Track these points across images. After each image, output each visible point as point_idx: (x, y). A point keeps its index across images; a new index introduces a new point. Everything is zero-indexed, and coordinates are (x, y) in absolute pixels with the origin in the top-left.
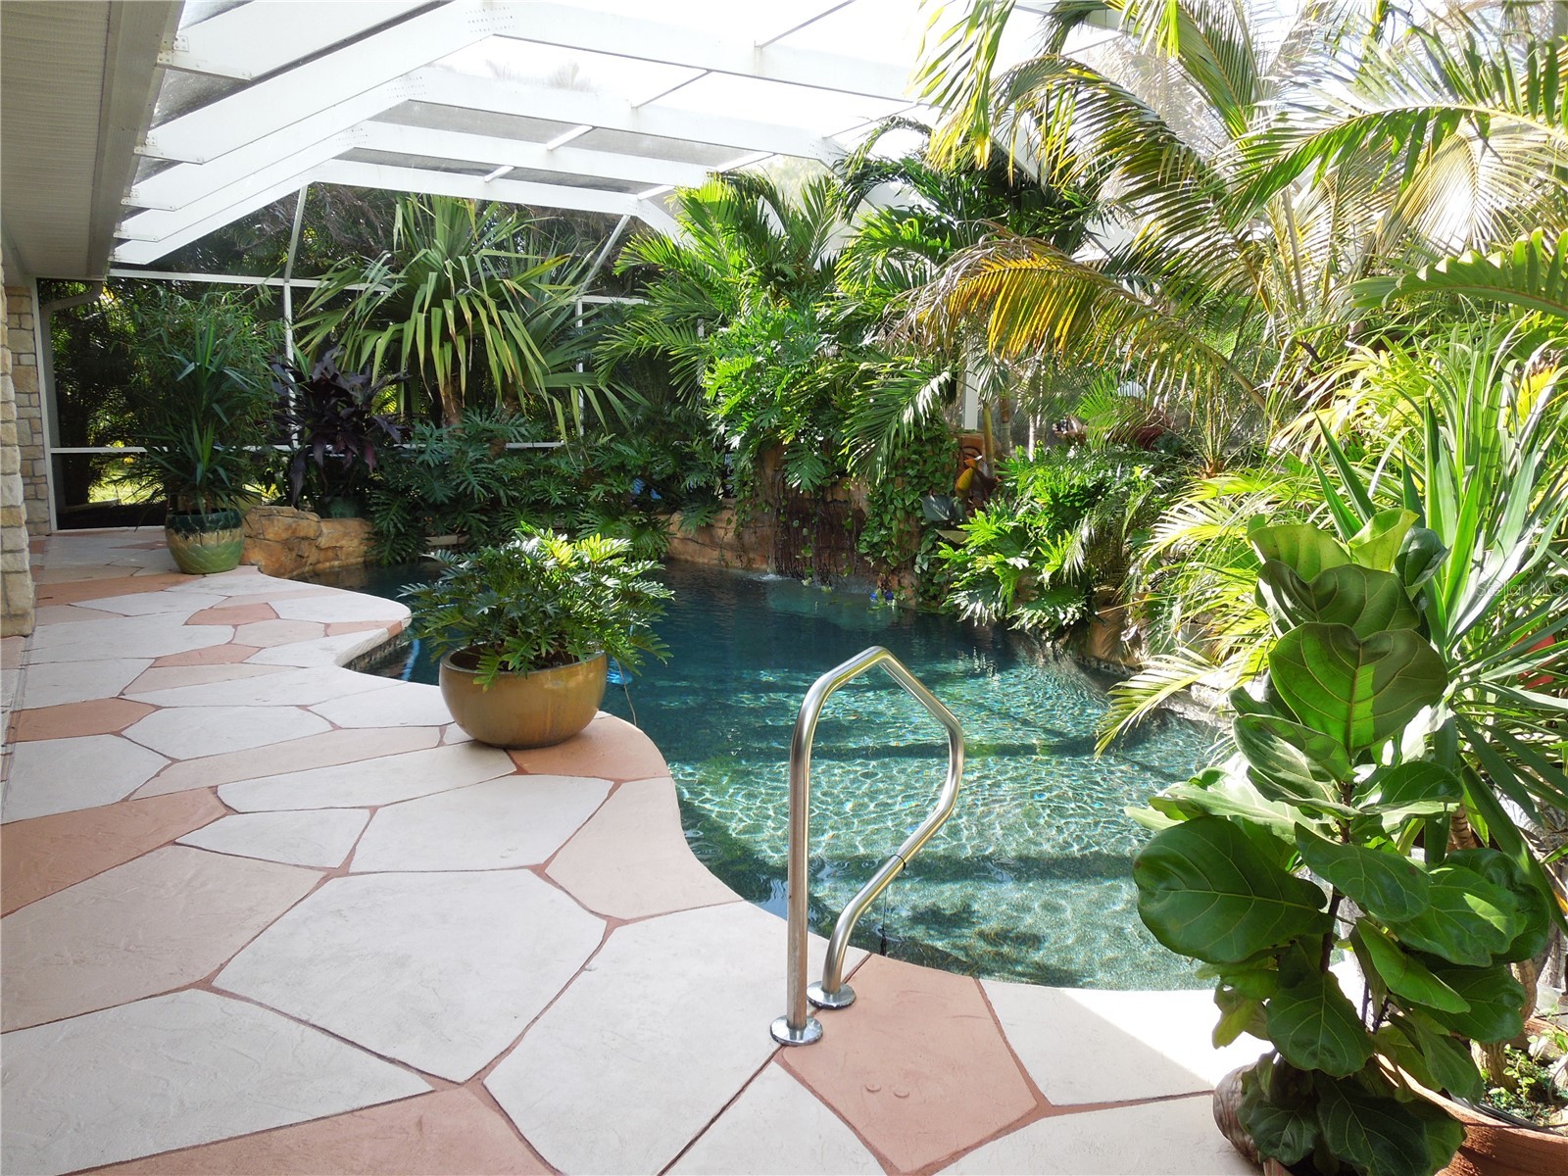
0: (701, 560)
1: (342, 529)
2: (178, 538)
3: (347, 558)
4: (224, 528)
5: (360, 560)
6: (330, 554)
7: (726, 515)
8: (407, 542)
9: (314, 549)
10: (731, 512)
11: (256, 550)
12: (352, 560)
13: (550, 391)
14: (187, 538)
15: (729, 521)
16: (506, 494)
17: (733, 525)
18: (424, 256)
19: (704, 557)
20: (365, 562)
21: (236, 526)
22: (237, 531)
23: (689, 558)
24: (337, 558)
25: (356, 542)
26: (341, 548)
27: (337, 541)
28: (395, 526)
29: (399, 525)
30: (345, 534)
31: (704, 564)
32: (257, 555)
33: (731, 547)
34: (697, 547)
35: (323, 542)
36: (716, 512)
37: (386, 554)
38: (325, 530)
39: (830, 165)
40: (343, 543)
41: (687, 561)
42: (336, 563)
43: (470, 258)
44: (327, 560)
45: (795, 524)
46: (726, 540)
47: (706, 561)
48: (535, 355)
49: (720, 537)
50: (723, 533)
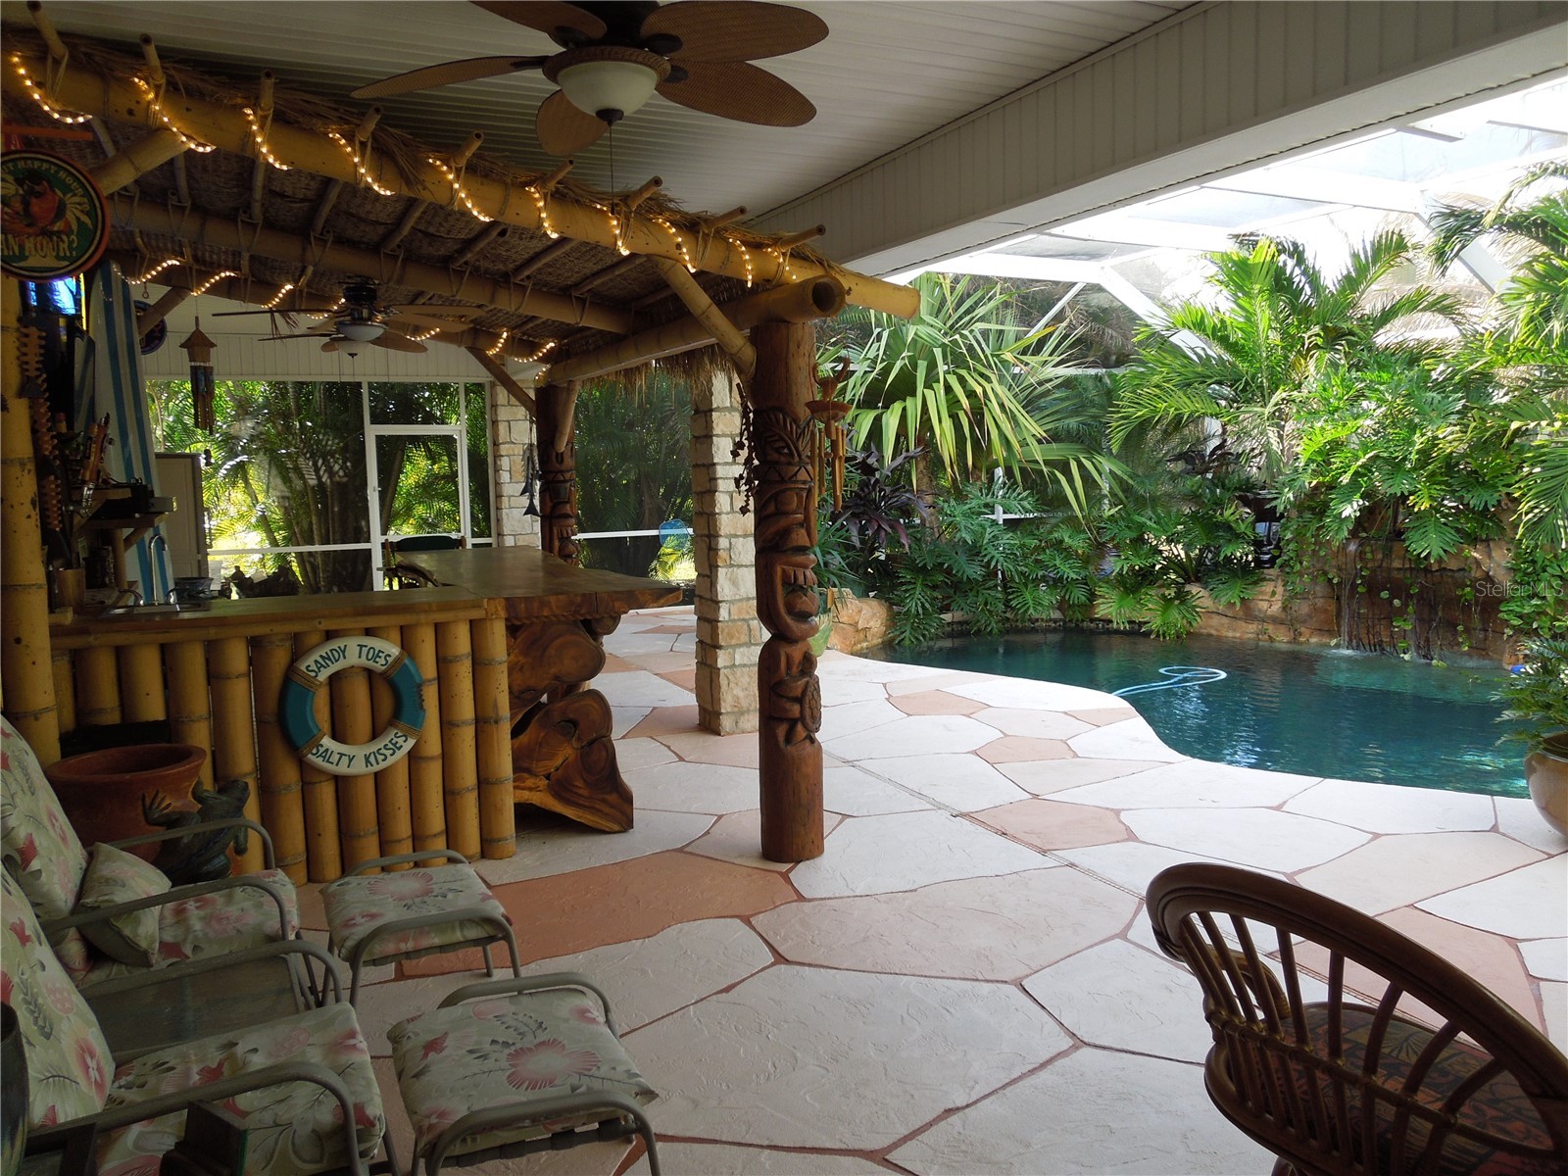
3: (872, 639)
5: (880, 640)
7: (1268, 587)
8: (929, 621)
10: (1272, 584)
12: (875, 641)
13: (1047, 463)
15: (1274, 593)
17: (1278, 597)
18: (916, 334)
19: (1234, 630)
20: (884, 642)
23: (1213, 632)
24: (865, 639)
25: (880, 622)
26: (869, 629)
27: (868, 623)
28: (923, 605)
29: (927, 605)
30: (874, 617)
32: (835, 640)
33: (1274, 620)
34: (1225, 620)
35: (860, 624)
36: (1255, 583)
37: (907, 634)
38: (863, 612)
39: (1426, 217)
40: (872, 624)
41: (1210, 635)
42: (865, 645)
43: (971, 332)
44: (860, 642)
45: (1385, 595)
46: (1269, 613)
47: (1238, 635)
48: (1033, 427)
49: (1260, 610)
50: (1264, 605)
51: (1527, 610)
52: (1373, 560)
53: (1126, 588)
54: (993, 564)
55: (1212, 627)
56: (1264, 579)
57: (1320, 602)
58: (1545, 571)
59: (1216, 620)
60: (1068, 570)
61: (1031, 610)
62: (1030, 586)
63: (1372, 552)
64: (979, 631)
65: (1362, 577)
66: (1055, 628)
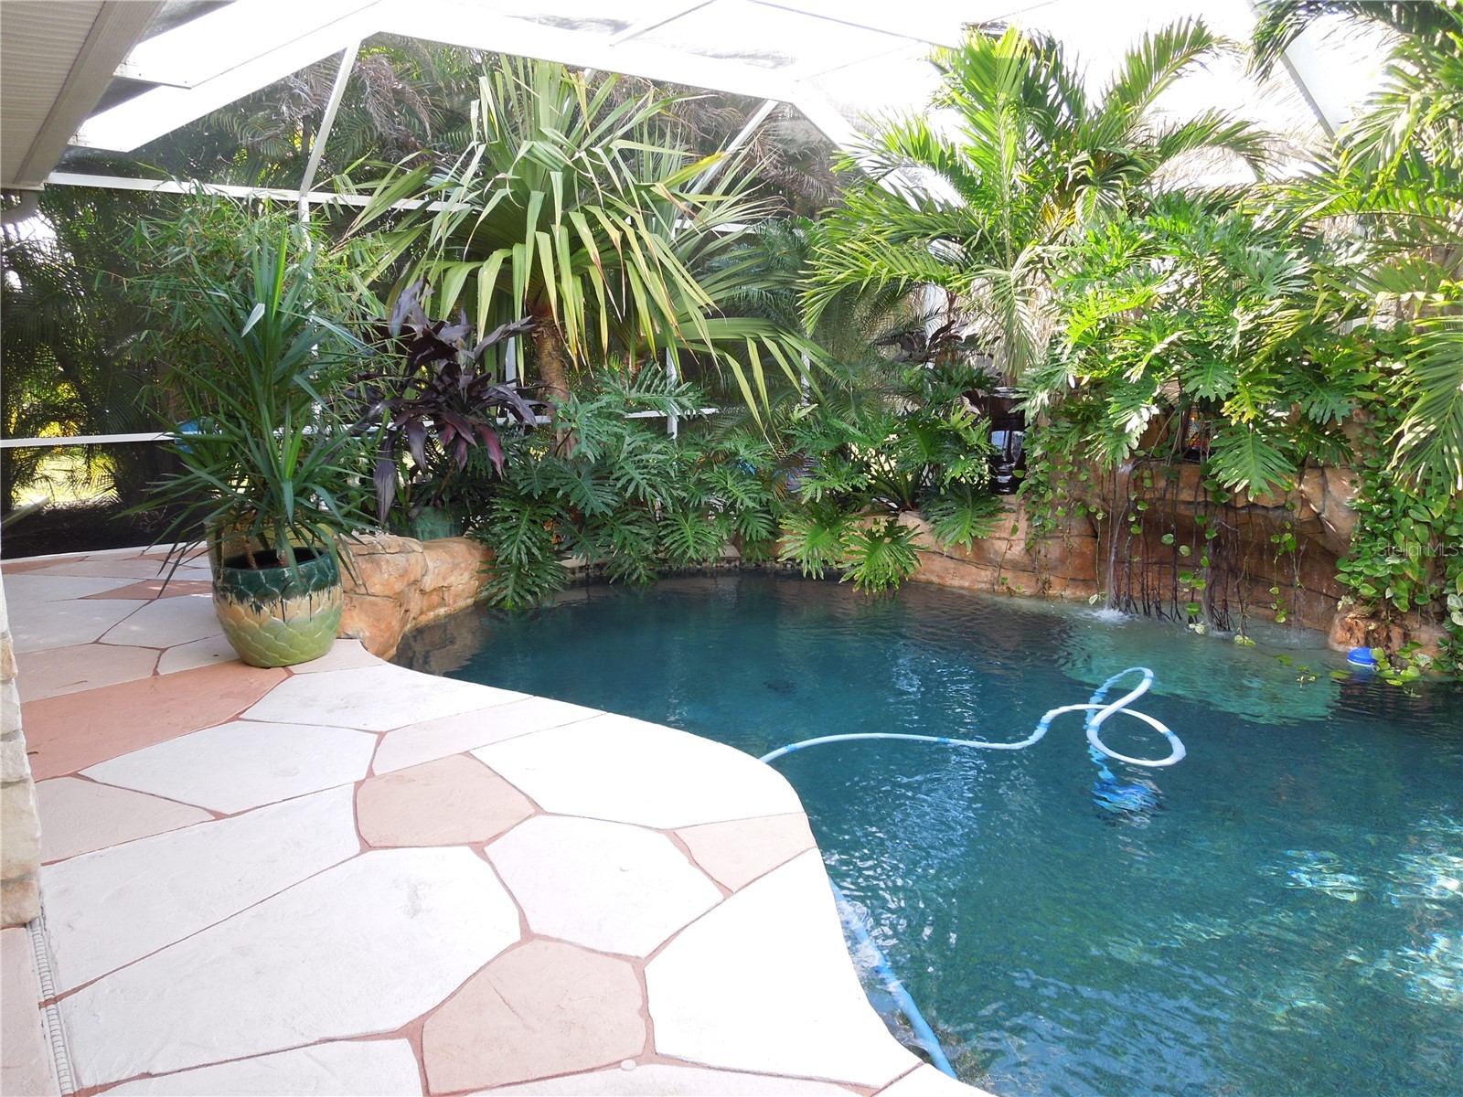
0: (956, 582)
1: (450, 560)
2: (242, 609)
3: (455, 602)
4: (319, 587)
5: (470, 601)
6: (435, 598)
7: (1008, 521)
8: (540, 573)
9: (417, 594)
10: (1013, 516)
11: (355, 613)
12: (462, 603)
13: (716, 343)
14: (259, 609)
15: (1015, 530)
16: (671, 496)
17: (1021, 534)
18: (529, 151)
19: (962, 578)
20: (475, 602)
21: (334, 583)
22: (337, 590)
23: (935, 579)
24: (443, 603)
25: (466, 576)
26: (449, 587)
27: (445, 579)
28: (528, 549)
29: (535, 550)
30: (455, 567)
31: (962, 588)
32: (358, 622)
33: (1015, 566)
34: (951, 564)
35: (429, 583)
36: (991, 515)
37: (509, 591)
38: (431, 565)
40: (452, 579)
41: (930, 583)
42: (442, 611)
43: (608, 151)
44: (432, 608)
45: (1168, 539)
46: (1008, 556)
47: (966, 584)
48: (697, 295)
49: (996, 552)
50: (1002, 546)
51: (1382, 572)
52: (1153, 489)
53: (820, 520)
54: (631, 489)
55: (932, 572)
56: (1002, 510)
57: (1075, 542)
58: (1405, 514)
59: (938, 564)
60: (742, 496)
61: (691, 553)
62: (691, 516)
63: (1152, 478)
64: (621, 577)
65: (1138, 513)
66: (729, 570)
